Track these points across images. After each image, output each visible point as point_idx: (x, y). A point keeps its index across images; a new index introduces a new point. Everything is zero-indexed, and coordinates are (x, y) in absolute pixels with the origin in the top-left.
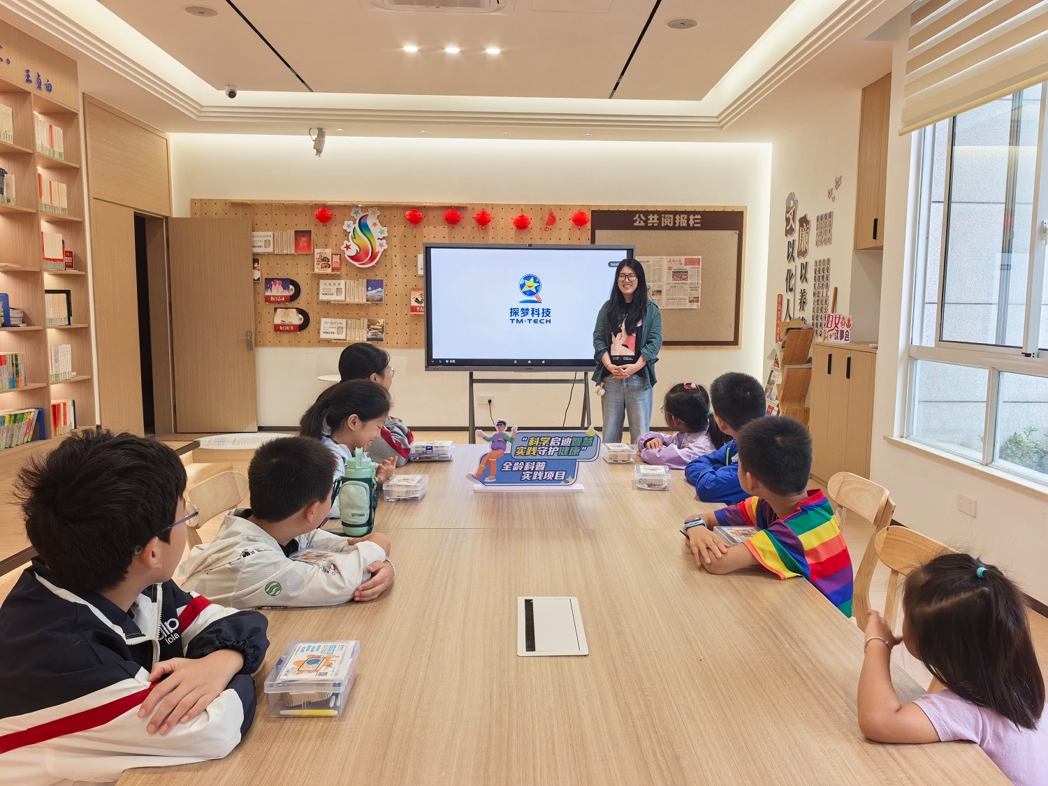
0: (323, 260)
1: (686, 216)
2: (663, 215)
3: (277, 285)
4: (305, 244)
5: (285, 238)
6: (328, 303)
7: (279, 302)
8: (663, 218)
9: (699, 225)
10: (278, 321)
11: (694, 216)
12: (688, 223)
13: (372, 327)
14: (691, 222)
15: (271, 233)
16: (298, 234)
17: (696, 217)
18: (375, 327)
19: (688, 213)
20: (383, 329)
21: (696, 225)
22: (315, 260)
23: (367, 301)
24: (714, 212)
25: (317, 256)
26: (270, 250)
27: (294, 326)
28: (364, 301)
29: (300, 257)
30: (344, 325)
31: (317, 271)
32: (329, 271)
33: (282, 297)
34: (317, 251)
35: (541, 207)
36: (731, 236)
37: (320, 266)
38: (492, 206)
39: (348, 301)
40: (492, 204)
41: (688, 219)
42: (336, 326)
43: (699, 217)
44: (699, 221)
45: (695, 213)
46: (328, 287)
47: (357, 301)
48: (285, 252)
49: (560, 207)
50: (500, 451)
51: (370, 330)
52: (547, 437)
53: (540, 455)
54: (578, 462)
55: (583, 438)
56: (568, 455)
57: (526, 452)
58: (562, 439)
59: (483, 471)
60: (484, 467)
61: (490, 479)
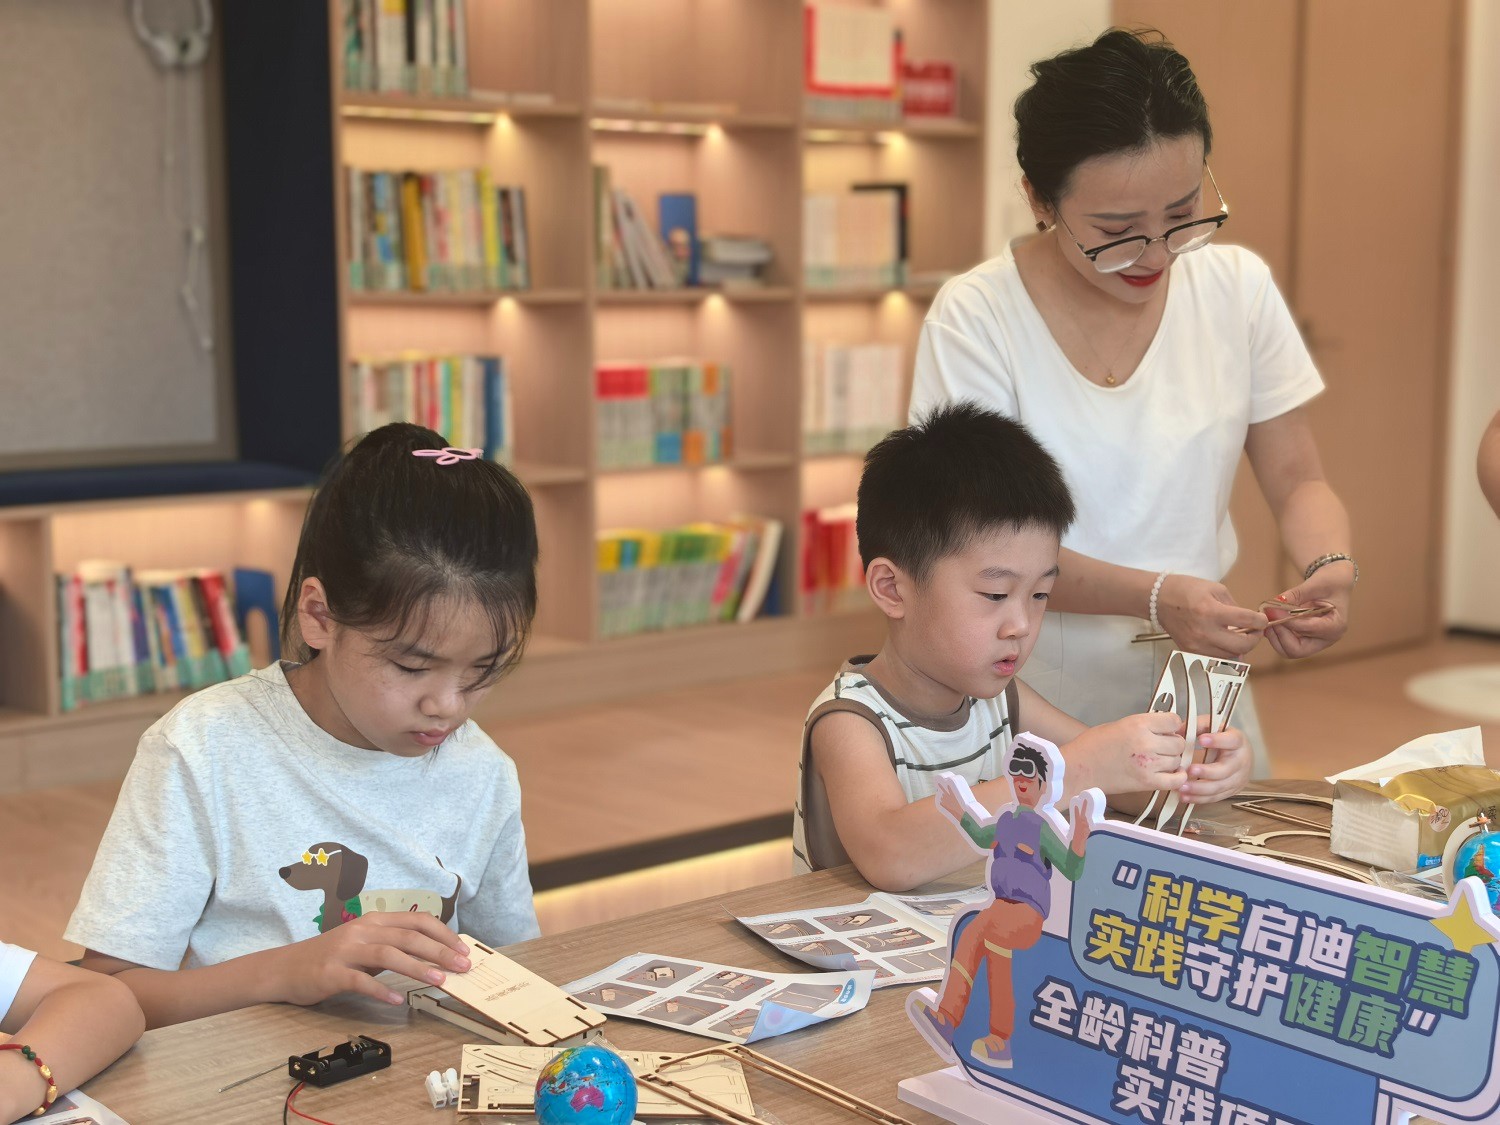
50: (1025, 911)
52: (1230, 893)
53: (1199, 990)
54: (1383, 1100)
55: (1417, 949)
56: (1334, 1037)
57: (1134, 950)
58: (1302, 924)
59: (965, 999)
60: (966, 975)
61: (992, 1055)
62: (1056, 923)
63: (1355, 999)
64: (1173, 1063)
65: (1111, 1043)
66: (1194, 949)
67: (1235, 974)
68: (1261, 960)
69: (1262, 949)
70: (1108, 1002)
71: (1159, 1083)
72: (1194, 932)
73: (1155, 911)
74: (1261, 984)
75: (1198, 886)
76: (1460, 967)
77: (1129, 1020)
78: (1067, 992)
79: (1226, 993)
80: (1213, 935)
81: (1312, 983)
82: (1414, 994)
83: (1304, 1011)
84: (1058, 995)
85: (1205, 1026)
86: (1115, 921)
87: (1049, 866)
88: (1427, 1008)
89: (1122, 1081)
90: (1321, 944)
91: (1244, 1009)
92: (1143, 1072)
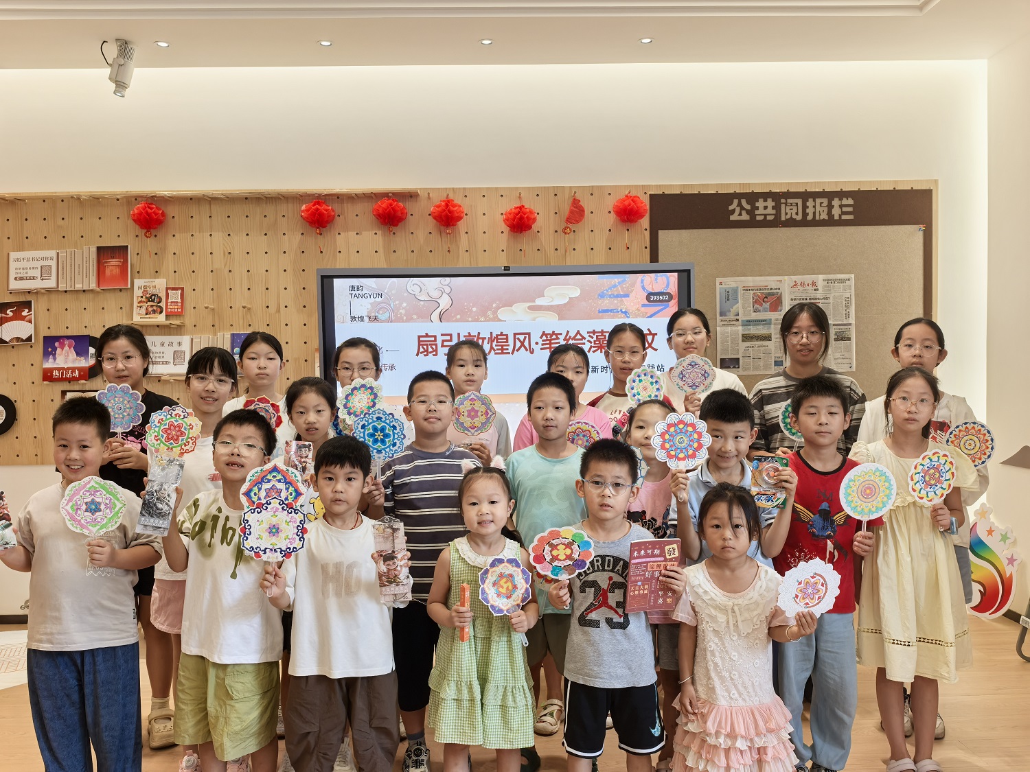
0: (150, 299)
1: (825, 201)
2: (783, 201)
3: (66, 348)
4: (117, 271)
5: (78, 261)
6: (159, 379)
7: (69, 380)
8: (783, 206)
9: (851, 217)
11: (841, 199)
12: (830, 213)
14: (836, 212)
15: (53, 253)
16: (104, 253)
17: (845, 201)
19: (830, 195)
21: (844, 217)
22: (135, 298)
24: (877, 191)
25: (138, 292)
26: (51, 283)
29: (108, 295)
31: (137, 319)
32: (161, 319)
33: (73, 369)
34: (138, 283)
35: (556, 192)
36: (911, 235)
37: (143, 311)
38: (465, 193)
40: (464, 189)
41: (830, 207)
43: (850, 201)
44: (850, 209)
45: (841, 194)
46: (159, 349)
48: (79, 286)
49: (592, 191)
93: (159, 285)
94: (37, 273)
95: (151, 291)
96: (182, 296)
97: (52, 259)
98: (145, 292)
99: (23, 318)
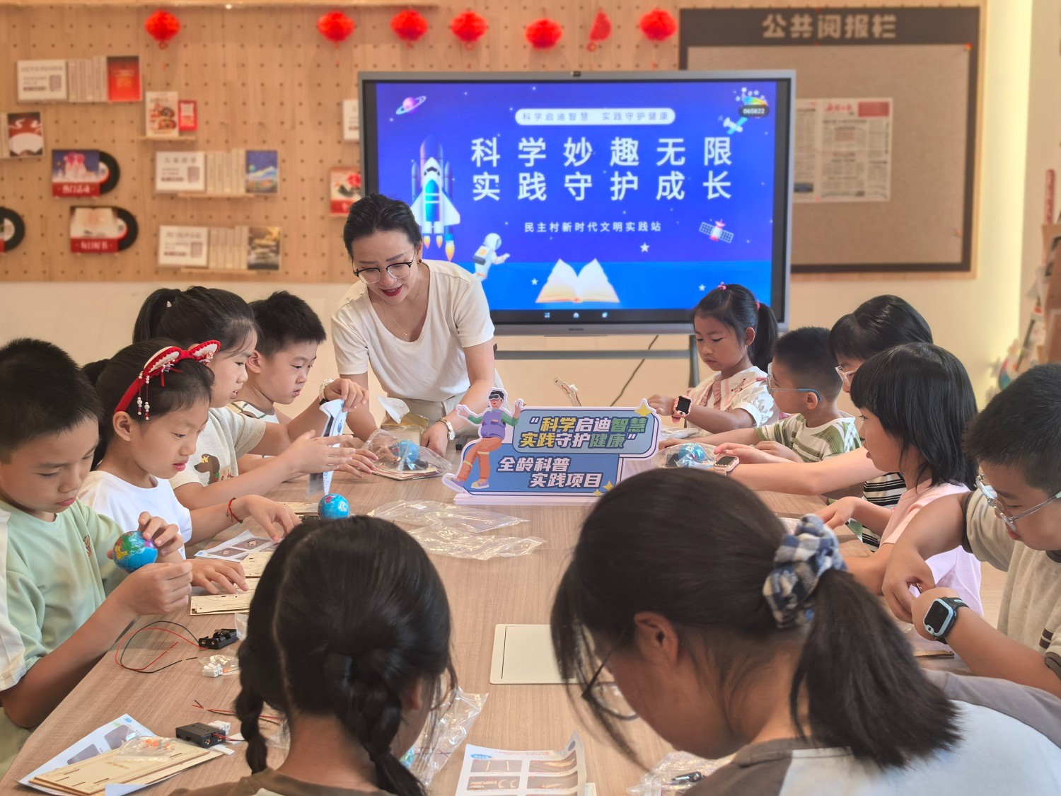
0: (162, 113)
3: (76, 163)
4: (128, 83)
5: (88, 72)
6: (172, 196)
7: (78, 196)
8: (820, 22)
9: (892, 35)
10: (77, 231)
11: (882, 16)
12: (870, 31)
13: (257, 241)
14: (877, 30)
15: (61, 63)
16: (115, 63)
17: (886, 19)
18: (264, 242)
19: (871, 12)
20: (278, 245)
21: (885, 35)
22: (148, 113)
23: (248, 191)
24: (922, 9)
25: (150, 106)
26: (60, 95)
27: (110, 241)
28: (241, 191)
29: (118, 108)
30: (204, 239)
31: (151, 134)
32: (174, 134)
33: (84, 185)
34: (150, 96)
36: (956, 55)
37: (156, 125)
39: (211, 191)
41: (871, 24)
42: (189, 240)
43: (892, 18)
44: (893, 27)
45: (883, 11)
46: (172, 165)
47: (228, 191)
48: (90, 98)
50: (495, 439)
51: (254, 248)
52: (571, 418)
53: (560, 446)
54: (621, 459)
55: (630, 419)
56: (606, 447)
57: (537, 441)
58: (595, 420)
59: (469, 472)
60: (470, 464)
61: (480, 485)
62: (508, 439)
63: (612, 436)
64: (551, 469)
65: (528, 469)
66: (558, 435)
67: (573, 439)
68: (581, 433)
69: (582, 430)
70: (527, 458)
71: (546, 475)
72: (559, 431)
73: (545, 428)
74: (582, 439)
75: (560, 418)
76: (643, 421)
77: (535, 461)
78: (511, 459)
79: (570, 444)
80: (565, 430)
81: (598, 435)
82: (630, 430)
83: (595, 443)
84: (508, 461)
85: (562, 455)
86: (531, 434)
87: (504, 424)
88: (633, 433)
89: (532, 479)
90: (601, 424)
91: (576, 447)
92: (541, 474)
93: (171, 98)
94: (46, 83)
95: (163, 104)
96: (195, 110)
97: (60, 68)
98: (157, 105)
99: (32, 131)
